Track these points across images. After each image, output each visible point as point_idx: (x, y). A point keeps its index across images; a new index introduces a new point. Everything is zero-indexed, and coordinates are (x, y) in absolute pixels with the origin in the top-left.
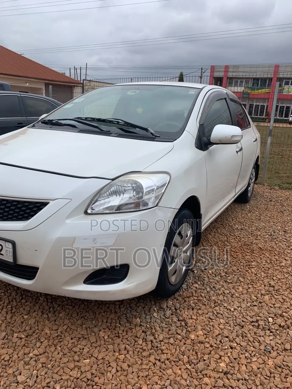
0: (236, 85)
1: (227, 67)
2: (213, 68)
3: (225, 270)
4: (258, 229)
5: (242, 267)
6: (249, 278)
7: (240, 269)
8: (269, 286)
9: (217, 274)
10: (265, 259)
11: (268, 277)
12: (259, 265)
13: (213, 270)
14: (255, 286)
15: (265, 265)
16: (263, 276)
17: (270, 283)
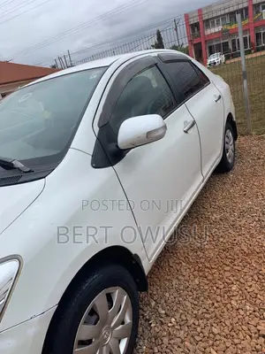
0: (213, 26)
1: (200, 11)
2: (187, 17)
3: (195, 312)
4: (242, 214)
5: (219, 298)
6: (228, 323)
7: (216, 304)
8: (257, 335)
9: (183, 323)
10: (251, 273)
11: (256, 313)
12: (243, 289)
13: (178, 316)
14: (236, 341)
15: (251, 286)
16: (248, 313)
17: (259, 327)
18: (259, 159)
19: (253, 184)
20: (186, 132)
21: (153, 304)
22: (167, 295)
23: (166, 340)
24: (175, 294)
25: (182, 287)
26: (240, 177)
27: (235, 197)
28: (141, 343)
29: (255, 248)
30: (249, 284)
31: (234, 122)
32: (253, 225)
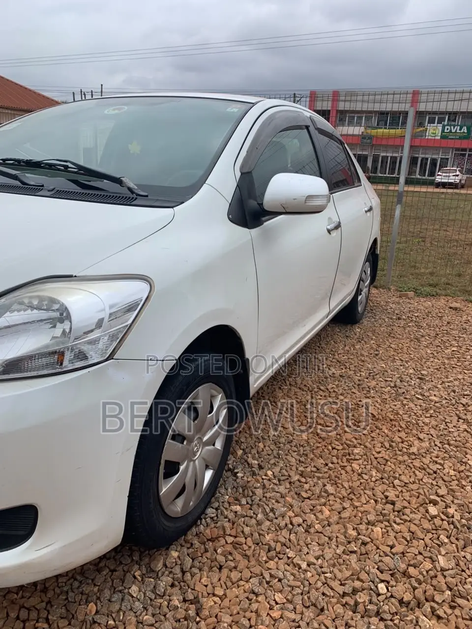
0: (351, 124)
2: (313, 96)
3: (301, 469)
4: (371, 375)
5: (335, 460)
6: (346, 485)
7: (330, 465)
8: (384, 501)
9: (283, 478)
10: (381, 439)
11: (384, 480)
12: (368, 454)
13: (277, 469)
14: (357, 504)
15: (379, 452)
16: (373, 479)
17: (386, 494)
18: (399, 319)
19: (390, 347)
20: (329, 231)
21: (240, 452)
22: (261, 445)
23: (259, 492)
24: (273, 447)
25: (283, 440)
26: (370, 334)
27: (362, 355)
28: (223, 491)
29: (389, 414)
30: (378, 450)
31: (377, 256)
32: (386, 390)
